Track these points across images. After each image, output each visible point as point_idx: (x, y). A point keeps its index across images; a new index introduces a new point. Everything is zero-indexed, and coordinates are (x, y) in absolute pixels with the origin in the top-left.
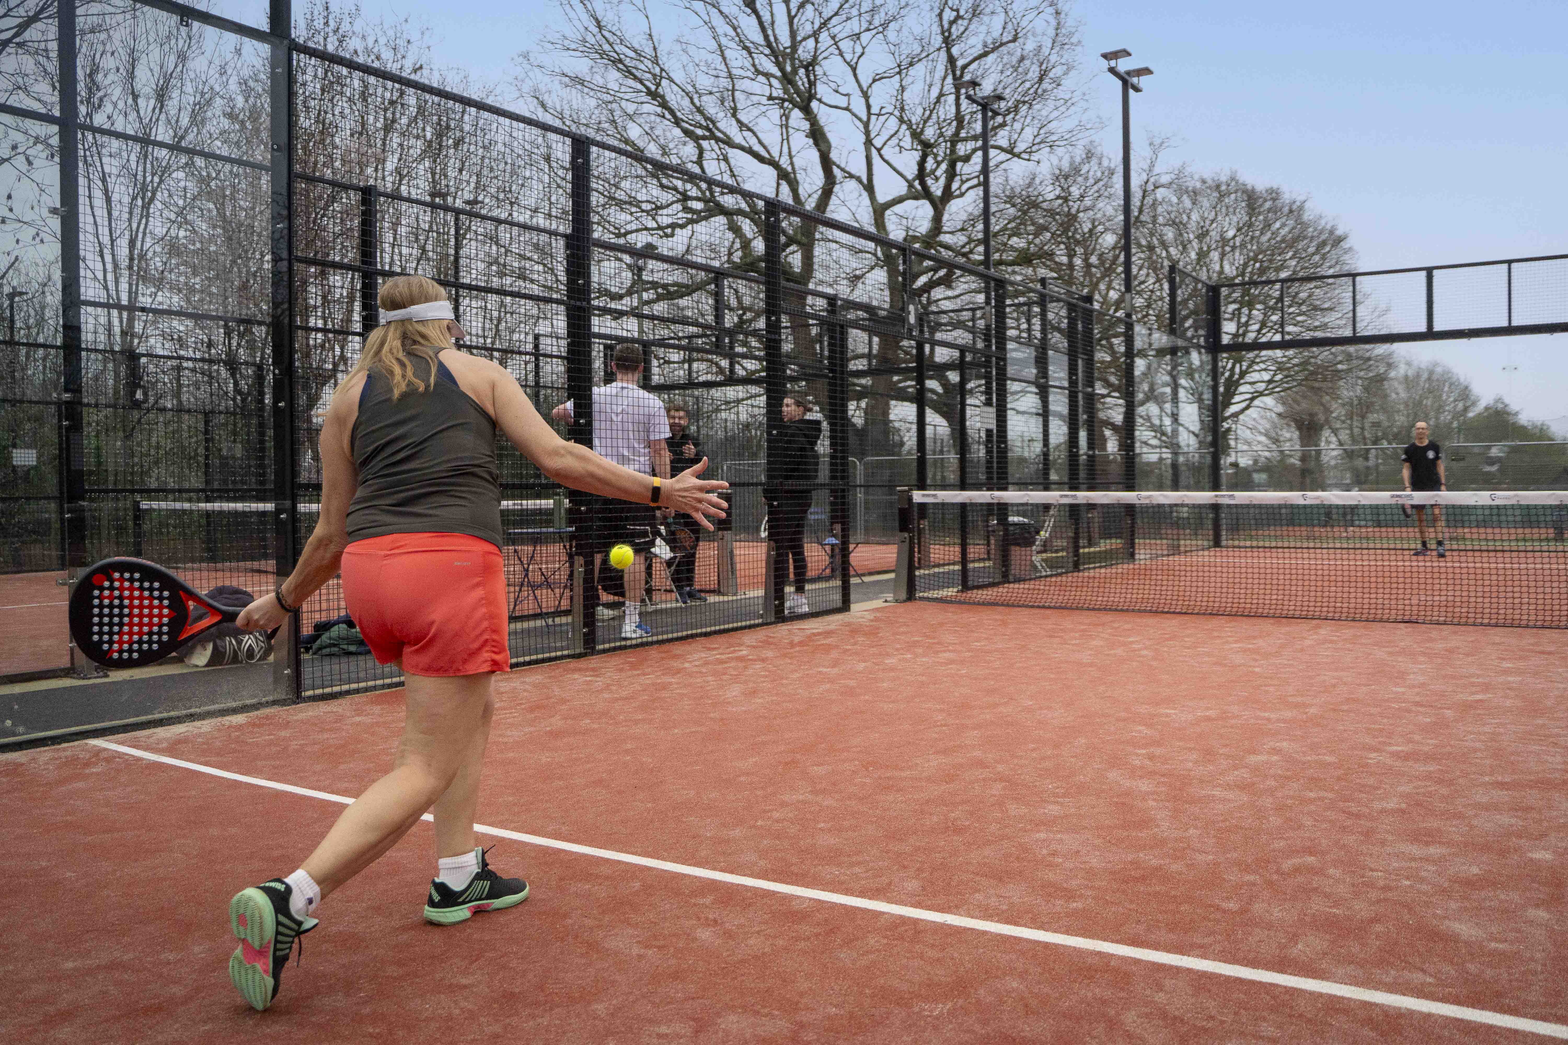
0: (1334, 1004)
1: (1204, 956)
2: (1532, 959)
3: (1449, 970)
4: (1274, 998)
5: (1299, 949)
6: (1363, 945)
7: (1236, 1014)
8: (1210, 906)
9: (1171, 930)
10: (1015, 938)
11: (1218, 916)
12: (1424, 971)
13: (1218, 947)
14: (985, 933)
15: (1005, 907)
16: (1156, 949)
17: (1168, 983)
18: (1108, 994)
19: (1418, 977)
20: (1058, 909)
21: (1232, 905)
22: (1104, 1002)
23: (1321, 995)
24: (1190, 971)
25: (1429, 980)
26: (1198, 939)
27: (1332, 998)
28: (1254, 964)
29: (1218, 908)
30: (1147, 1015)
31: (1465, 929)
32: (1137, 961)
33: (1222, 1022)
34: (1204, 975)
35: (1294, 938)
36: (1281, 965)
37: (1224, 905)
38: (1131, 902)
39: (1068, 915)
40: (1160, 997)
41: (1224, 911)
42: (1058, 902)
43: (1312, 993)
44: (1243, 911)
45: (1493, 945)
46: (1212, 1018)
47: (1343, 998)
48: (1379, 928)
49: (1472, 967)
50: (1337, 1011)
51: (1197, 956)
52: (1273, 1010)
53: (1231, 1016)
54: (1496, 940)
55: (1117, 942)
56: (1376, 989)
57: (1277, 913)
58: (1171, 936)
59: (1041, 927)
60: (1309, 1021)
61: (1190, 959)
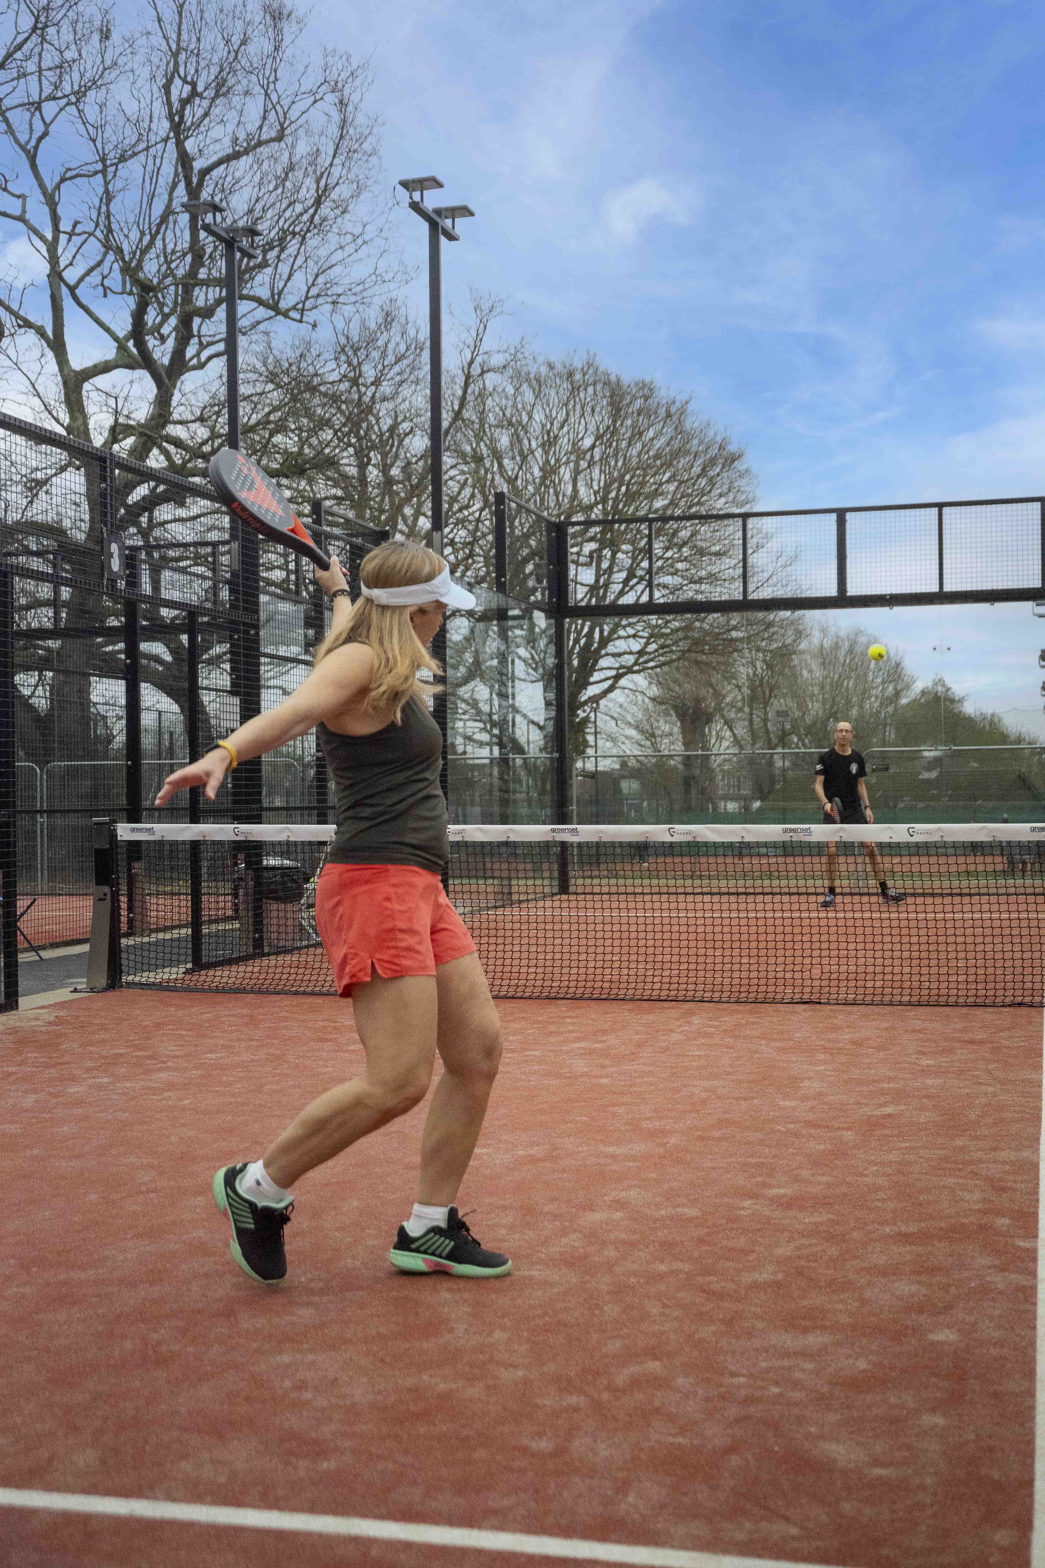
1: (501, 1527)
2: (921, 1486)
3: (819, 1513)
5: (629, 1503)
6: (713, 1488)
8: (514, 1448)
9: (459, 1491)
10: (236, 1527)
11: (525, 1461)
12: (787, 1519)
13: (522, 1511)
14: (190, 1523)
15: (224, 1479)
16: (437, 1522)
19: (778, 1529)
20: (301, 1473)
21: (544, 1445)
24: (481, 1551)
25: (794, 1531)
26: (495, 1501)
28: (567, 1532)
29: (524, 1450)
31: (843, 1452)
32: (407, 1546)
34: (497, 1555)
35: (623, 1487)
36: (603, 1529)
37: (534, 1444)
38: (406, 1452)
39: (313, 1482)
41: (533, 1455)
42: (302, 1463)
44: (559, 1452)
45: (877, 1471)
48: (735, 1460)
49: (847, 1507)
51: (492, 1527)
54: (882, 1464)
55: (382, 1517)
57: (604, 1451)
58: (460, 1500)
59: (273, 1505)
61: (483, 1533)
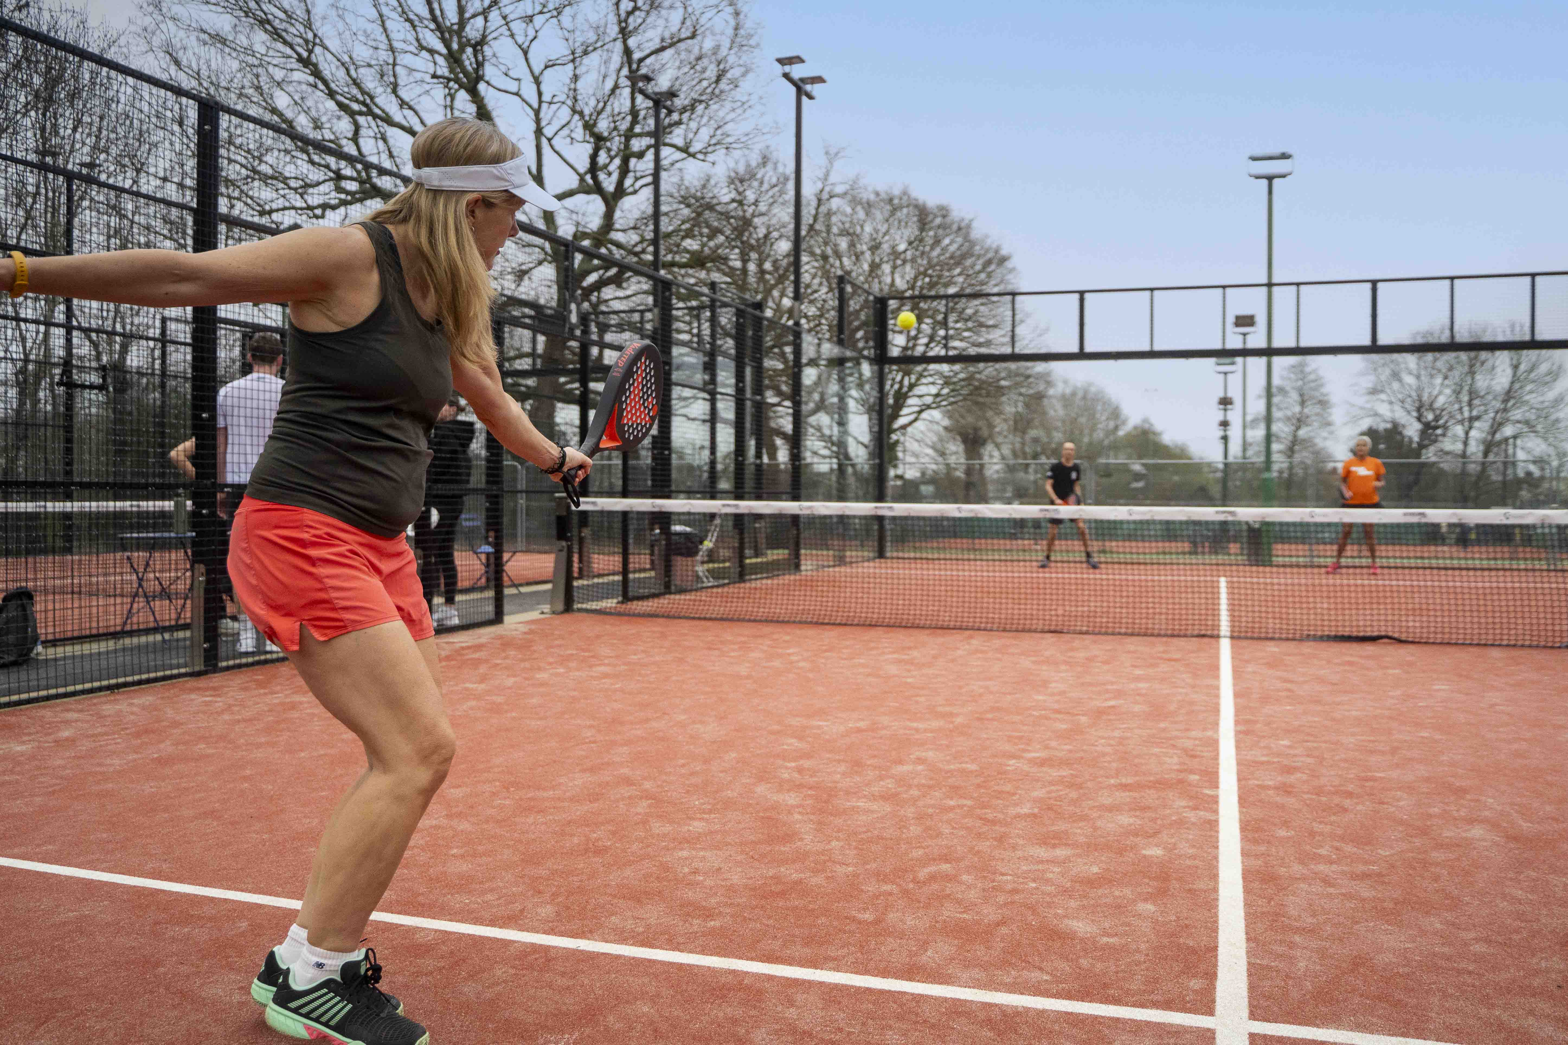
0: (957, 1008)
1: (837, 969)
2: (1138, 951)
3: (1065, 966)
4: (901, 1005)
5: (929, 957)
6: (988, 948)
7: (864, 1024)
8: (847, 918)
9: (807, 945)
10: (649, 961)
11: (853, 927)
12: (1041, 969)
13: (851, 959)
14: (618, 957)
15: (641, 929)
16: (790, 964)
17: (800, 998)
18: (739, 1013)
19: (1035, 976)
20: (695, 928)
21: (868, 916)
22: (735, 1021)
23: (946, 1000)
24: (821, 984)
25: (1046, 977)
26: (832, 953)
27: (956, 1002)
28: (884, 973)
29: (854, 919)
30: (776, 1032)
31: (1081, 927)
32: (770, 978)
33: (849, 1033)
34: (836, 987)
35: (924, 945)
36: (910, 973)
37: (860, 916)
38: (769, 918)
39: (704, 935)
40: (791, 1013)
41: (860, 923)
42: (695, 922)
43: (936, 999)
44: (877, 921)
45: (1105, 939)
46: (840, 1030)
47: (966, 1001)
48: (1004, 930)
49: (1084, 962)
50: (959, 1014)
51: (830, 969)
52: (900, 1018)
53: (858, 1027)
54: (1109, 935)
55: (752, 959)
56: (997, 990)
57: (910, 921)
58: (807, 950)
59: (677, 948)
60: (933, 1026)
61: (824, 972)
